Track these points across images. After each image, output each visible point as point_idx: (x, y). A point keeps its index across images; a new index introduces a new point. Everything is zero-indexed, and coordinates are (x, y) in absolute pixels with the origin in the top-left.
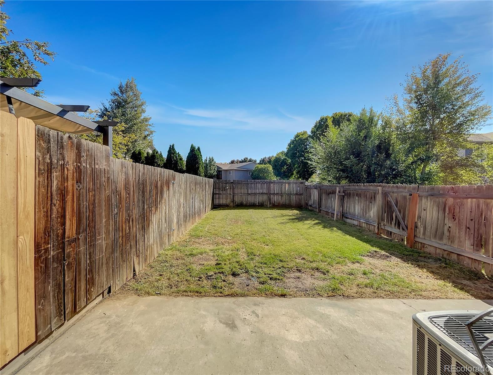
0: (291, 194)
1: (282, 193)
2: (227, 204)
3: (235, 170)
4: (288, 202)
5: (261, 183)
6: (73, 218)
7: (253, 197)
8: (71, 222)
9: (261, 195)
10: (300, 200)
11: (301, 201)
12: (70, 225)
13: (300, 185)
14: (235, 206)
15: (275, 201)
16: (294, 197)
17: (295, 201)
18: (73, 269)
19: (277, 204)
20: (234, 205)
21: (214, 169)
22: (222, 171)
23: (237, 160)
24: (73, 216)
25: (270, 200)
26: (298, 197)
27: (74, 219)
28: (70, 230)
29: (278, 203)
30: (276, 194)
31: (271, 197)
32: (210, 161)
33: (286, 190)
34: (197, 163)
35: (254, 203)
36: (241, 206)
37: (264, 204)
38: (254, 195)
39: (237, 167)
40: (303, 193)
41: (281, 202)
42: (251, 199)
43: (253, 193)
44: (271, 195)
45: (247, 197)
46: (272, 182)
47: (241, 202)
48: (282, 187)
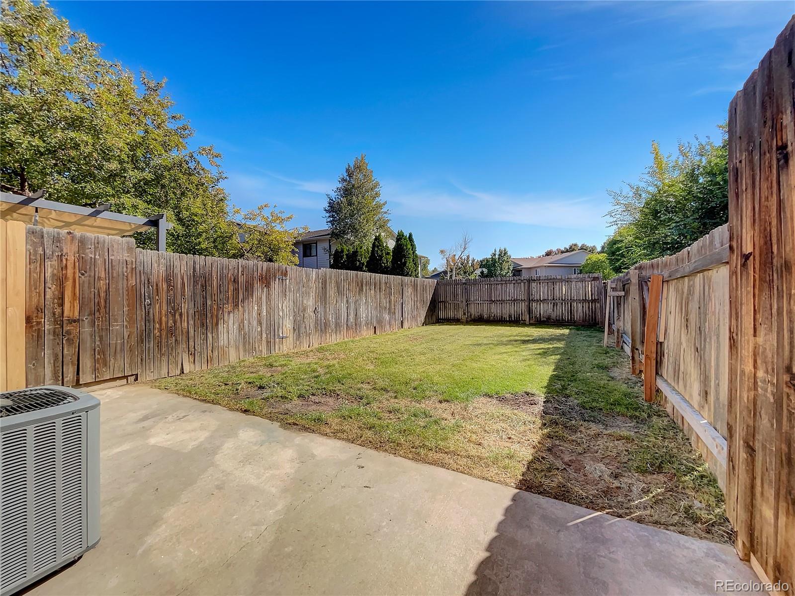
0: (572, 300)
1: (554, 299)
2: (457, 318)
3: (545, 266)
4: (566, 317)
5: (513, 282)
6: (75, 301)
7: (499, 306)
8: (72, 305)
9: (514, 303)
10: (592, 312)
11: (595, 314)
12: (70, 307)
13: (592, 282)
14: (471, 321)
15: (540, 314)
16: (580, 305)
17: (582, 314)
18: (75, 346)
19: (545, 319)
20: (468, 320)
21: (509, 268)
22: (522, 270)
23: (557, 250)
24: (74, 300)
25: (530, 311)
26: (589, 308)
27: (77, 303)
28: (70, 310)
29: (547, 317)
30: (541, 301)
31: (532, 306)
32: (500, 255)
33: (562, 293)
34: (404, 256)
35: (502, 317)
36: (479, 320)
37: (519, 319)
38: (502, 303)
39: (549, 262)
40: (598, 299)
41: (553, 316)
42: (496, 310)
43: (499, 300)
44: (532, 303)
45: (490, 306)
46: (535, 280)
47: (479, 314)
48: (554, 288)
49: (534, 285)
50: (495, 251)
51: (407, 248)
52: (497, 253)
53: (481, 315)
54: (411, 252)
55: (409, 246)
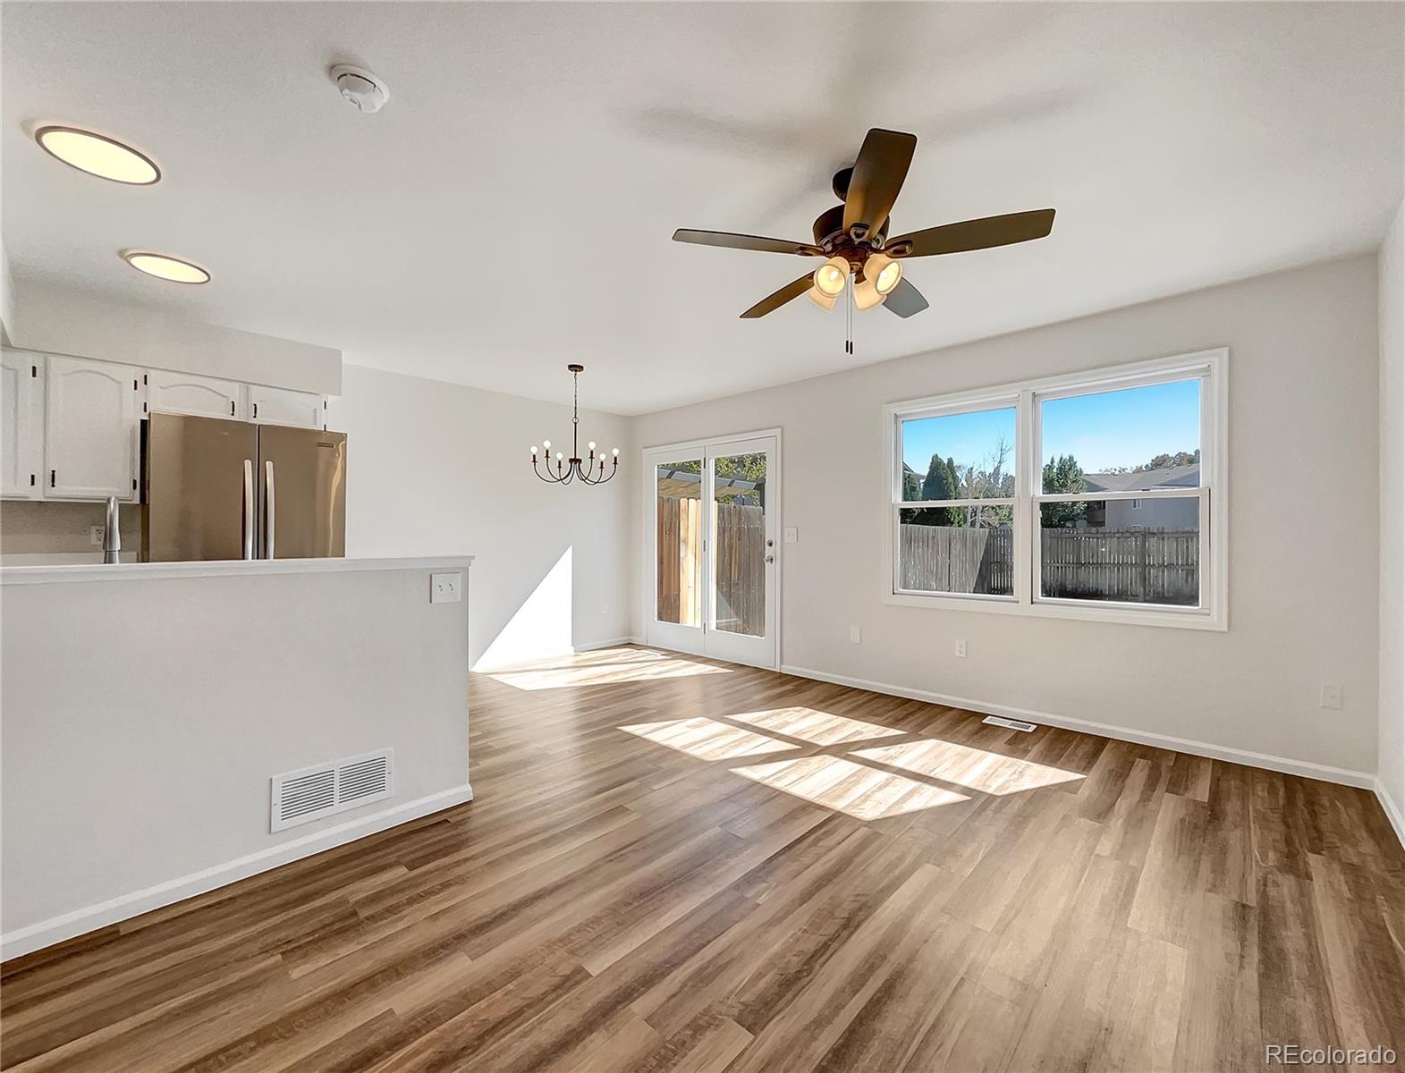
5: (1117, 535)
9: (1118, 568)
15: (1163, 585)
25: (1145, 581)
30: (1165, 567)
31: (1149, 573)
32: (1061, 468)
38: (1097, 568)
43: (1093, 563)
44: (1149, 570)
45: (1077, 573)
46: (1154, 533)
47: (1059, 583)
48: (1187, 547)
49: (1153, 540)
50: (1052, 462)
51: (947, 483)
52: (1055, 464)
53: (1061, 584)
54: (953, 488)
55: (950, 480)
